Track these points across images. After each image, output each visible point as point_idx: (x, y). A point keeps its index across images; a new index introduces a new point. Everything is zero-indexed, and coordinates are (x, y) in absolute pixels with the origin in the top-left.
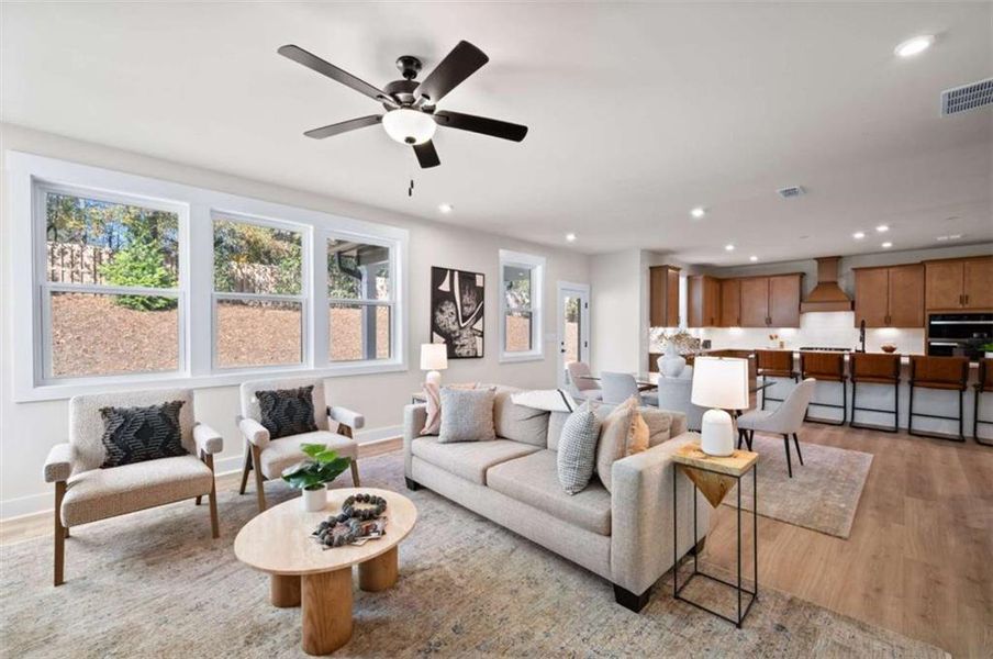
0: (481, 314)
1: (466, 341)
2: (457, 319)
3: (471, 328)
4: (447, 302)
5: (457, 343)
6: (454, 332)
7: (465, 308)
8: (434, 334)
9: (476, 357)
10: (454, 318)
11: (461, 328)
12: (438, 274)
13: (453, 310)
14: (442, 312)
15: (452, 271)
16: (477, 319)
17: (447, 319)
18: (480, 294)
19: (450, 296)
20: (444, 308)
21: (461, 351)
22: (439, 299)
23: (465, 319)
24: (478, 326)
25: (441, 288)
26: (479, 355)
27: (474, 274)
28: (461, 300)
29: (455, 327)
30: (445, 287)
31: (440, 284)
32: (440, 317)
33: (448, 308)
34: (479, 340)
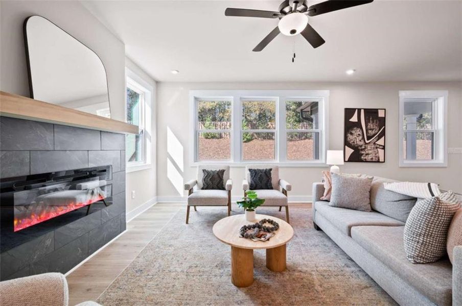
0: (383, 134)
1: (370, 152)
2: (363, 138)
3: (374, 144)
4: (355, 128)
5: (363, 152)
6: (361, 146)
7: (370, 131)
8: (346, 147)
9: (378, 161)
10: (361, 138)
11: (366, 144)
12: (349, 112)
13: (360, 133)
14: (352, 134)
15: (359, 110)
16: (379, 137)
17: (356, 137)
18: (382, 122)
19: (358, 125)
20: (353, 132)
21: (366, 157)
22: (349, 127)
23: (369, 138)
24: (381, 142)
25: (351, 120)
26: (381, 159)
27: (378, 109)
28: (366, 126)
29: (362, 143)
30: (354, 119)
31: (351, 118)
32: (350, 137)
33: (356, 132)
34: (381, 152)
